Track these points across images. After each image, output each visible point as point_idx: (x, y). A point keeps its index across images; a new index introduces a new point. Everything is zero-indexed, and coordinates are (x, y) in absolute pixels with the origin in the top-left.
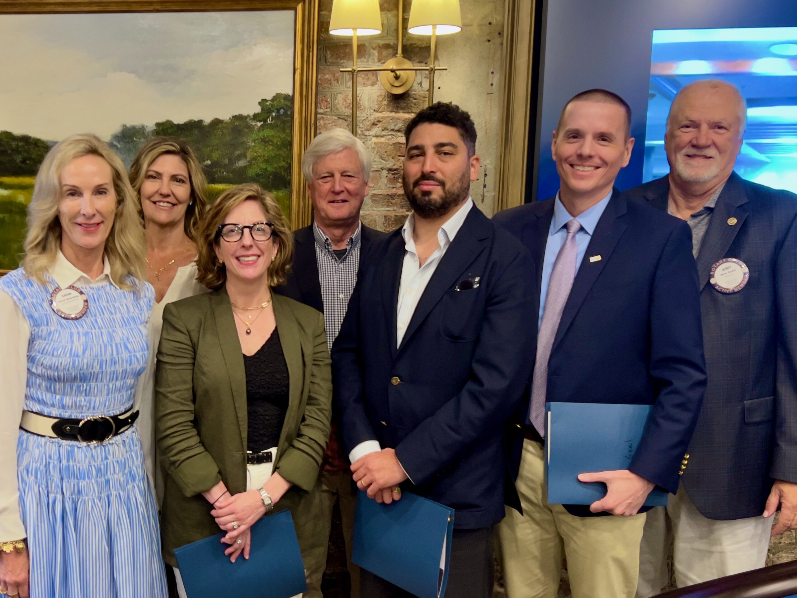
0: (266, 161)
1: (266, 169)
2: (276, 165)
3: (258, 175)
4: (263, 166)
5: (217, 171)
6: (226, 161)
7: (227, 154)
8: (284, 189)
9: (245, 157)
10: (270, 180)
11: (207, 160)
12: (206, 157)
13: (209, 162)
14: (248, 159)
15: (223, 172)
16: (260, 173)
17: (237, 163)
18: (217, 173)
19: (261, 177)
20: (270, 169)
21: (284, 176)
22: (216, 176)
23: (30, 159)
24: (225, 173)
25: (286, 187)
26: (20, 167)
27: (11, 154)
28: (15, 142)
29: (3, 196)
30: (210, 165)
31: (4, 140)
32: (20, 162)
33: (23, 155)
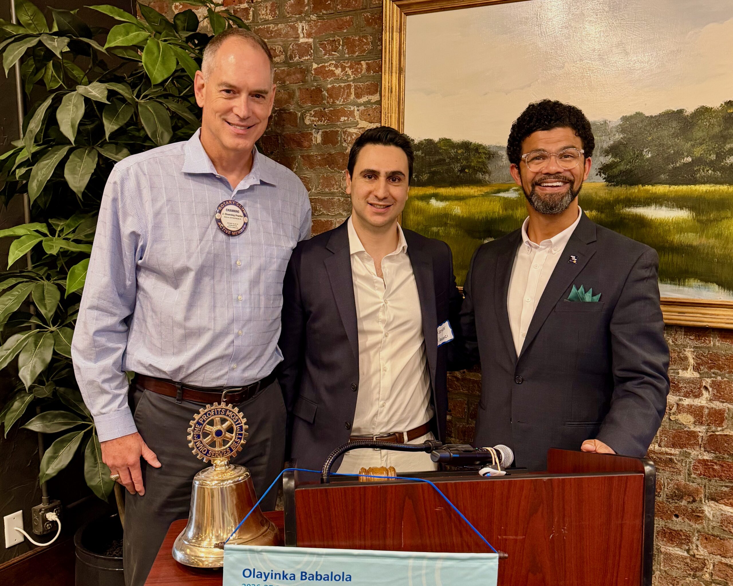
5: (700, 169)
11: (687, 156)
12: (685, 154)
13: (689, 159)
15: (708, 171)
17: (728, 158)
18: (700, 171)
22: (698, 175)
23: (469, 167)
24: (710, 172)
26: (458, 176)
27: (449, 162)
28: (454, 149)
29: (438, 209)
30: (690, 162)
31: (443, 148)
32: (459, 171)
33: (462, 163)
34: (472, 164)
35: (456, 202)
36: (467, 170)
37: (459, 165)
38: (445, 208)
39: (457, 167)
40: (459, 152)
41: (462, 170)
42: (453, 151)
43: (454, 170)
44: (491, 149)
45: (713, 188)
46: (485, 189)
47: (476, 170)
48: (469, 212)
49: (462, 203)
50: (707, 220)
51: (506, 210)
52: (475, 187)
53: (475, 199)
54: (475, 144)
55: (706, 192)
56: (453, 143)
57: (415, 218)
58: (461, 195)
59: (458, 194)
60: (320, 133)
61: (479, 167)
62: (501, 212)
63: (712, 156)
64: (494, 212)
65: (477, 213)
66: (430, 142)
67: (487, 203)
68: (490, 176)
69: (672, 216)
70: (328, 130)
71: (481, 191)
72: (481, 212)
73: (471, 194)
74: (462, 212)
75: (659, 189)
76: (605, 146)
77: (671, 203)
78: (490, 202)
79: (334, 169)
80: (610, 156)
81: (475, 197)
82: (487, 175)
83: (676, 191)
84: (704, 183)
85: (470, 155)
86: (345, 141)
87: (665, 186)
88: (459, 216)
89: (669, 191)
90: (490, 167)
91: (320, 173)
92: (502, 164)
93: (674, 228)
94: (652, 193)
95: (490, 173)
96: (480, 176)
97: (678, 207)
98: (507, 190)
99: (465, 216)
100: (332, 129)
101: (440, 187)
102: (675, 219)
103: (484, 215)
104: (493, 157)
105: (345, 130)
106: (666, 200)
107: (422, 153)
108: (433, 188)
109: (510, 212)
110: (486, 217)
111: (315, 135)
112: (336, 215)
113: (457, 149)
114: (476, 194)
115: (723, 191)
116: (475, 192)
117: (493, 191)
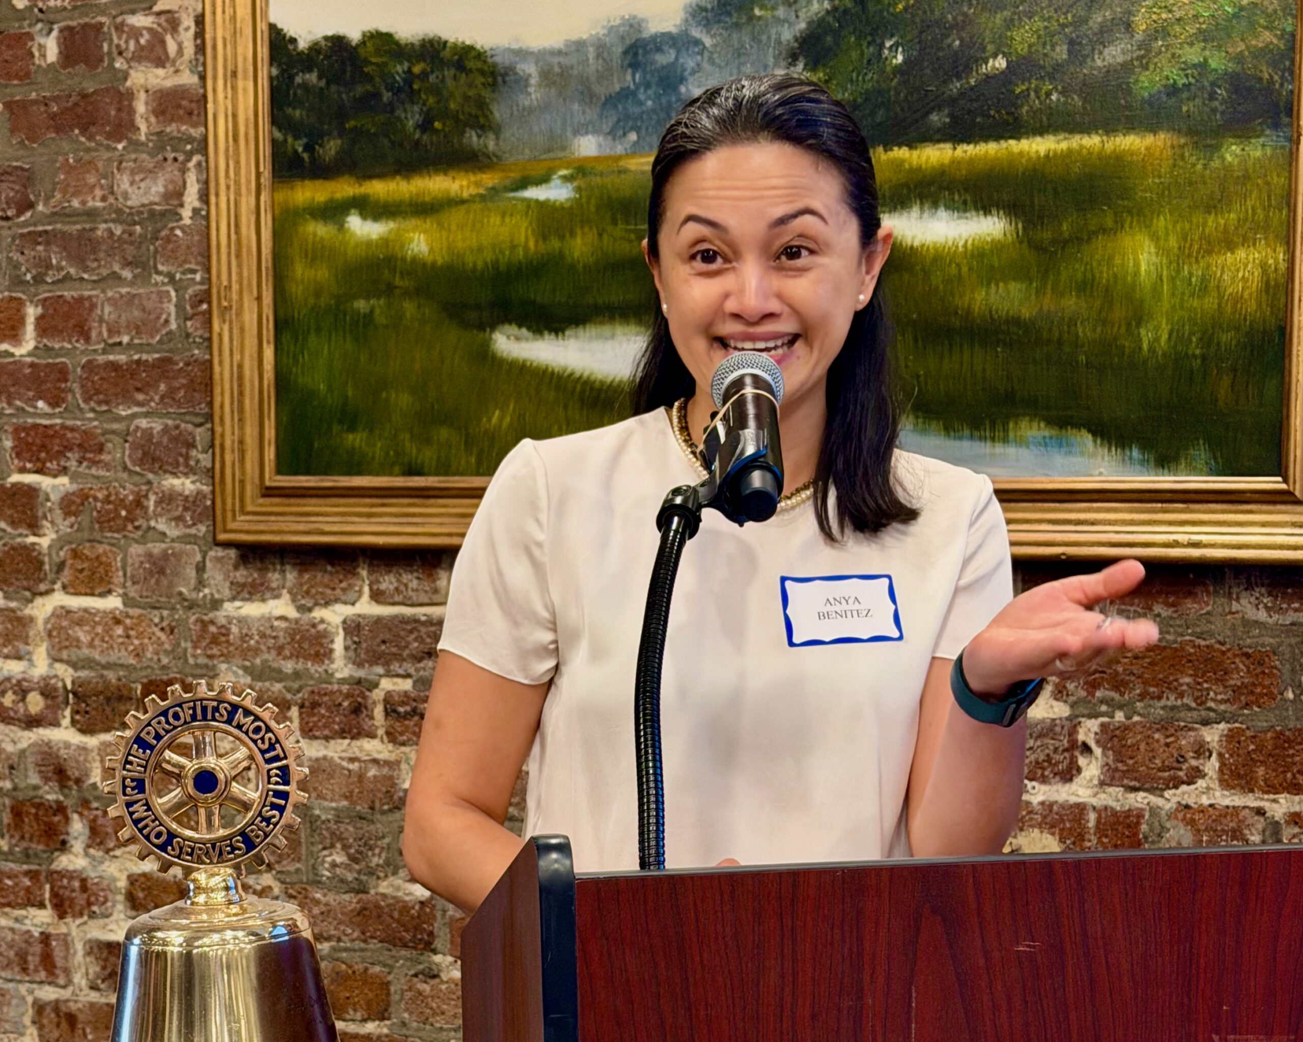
0: (1205, 36)
1: (1204, 65)
2: (1241, 47)
3: (1173, 90)
4: (1193, 55)
5: (1028, 89)
6: (1061, 52)
7: (1063, 26)
8: (1268, 132)
9: (1128, 27)
10: (1216, 104)
11: (995, 56)
12: (990, 48)
13: (1001, 63)
14: (1139, 37)
15: (1048, 94)
16: (1181, 81)
17: (1101, 53)
18: (1029, 95)
19: (1185, 95)
20: (1217, 62)
21: (1271, 81)
22: (1026, 108)
23: (445, 114)
24: (1054, 97)
25: (1276, 126)
26: (417, 143)
27: (391, 103)
28: (401, 63)
29: (369, 243)
30: (1003, 72)
31: (373, 60)
32: (417, 126)
33: (424, 104)
34: (452, 106)
35: (413, 222)
36: (437, 125)
37: (416, 108)
38: (385, 242)
39: (411, 118)
40: (417, 69)
41: (425, 126)
42: (399, 68)
43: (404, 126)
44: (498, 59)
45: (1064, 145)
46: (489, 179)
47: (462, 123)
48: (449, 248)
49: (429, 223)
50: (1054, 242)
51: (545, 238)
52: (462, 173)
53: (463, 208)
54: (455, 45)
55: (1047, 156)
56: (397, 43)
57: (310, 274)
58: (427, 199)
59: (417, 195)
60: (55, 33)
61: (470, 115)
62: (531, 244)
63: (1058, 49)
64: (513, 247)
65: (472, 250)
66: (338, 43)
67: (495, 220)
68: (498, 138)
69: (965, 236)
70: (73, 23)
71: (478, 184)
72: (480, 249)
73: (453, 194)
74: (431, 250)
75: (929, 158)
76: (787, 35)
77: (960, 196)
78: (503, 216)
79: (95, 141)
80: (800, 66)
81: (463, 202)
82: (491, 136)
83: (971, 160)
84: (1040, 131)
85: (443, 81)
86: (120, 53)
87: (942, 145)
88: (424, 265)
89: (953, 161)
90: (499, 112)
91: (57, 153)
92: (527, 103)
93: (970, 269)
94: (911, 170)
95: (497, 130)
96: (472, 138)
97: (977, 210)
98: (544, 180)
99: (440, 262)
100: (87, 20)
101: (371, 177)
102: (973, 244)
103: (489, 256)
104: (504, 82)
105: (119, 20)
106: (948, 188)
107: (320, 77)
108: (352, 180)
109: (555, 244)
110: (495, 264)
111: (42, 41)
112: (103, 279)
113: (409, 61)
114: (465, 195)
115: (1090, 153)
116: (461, 187)
117: (508, 182)
